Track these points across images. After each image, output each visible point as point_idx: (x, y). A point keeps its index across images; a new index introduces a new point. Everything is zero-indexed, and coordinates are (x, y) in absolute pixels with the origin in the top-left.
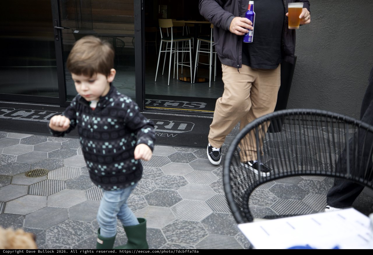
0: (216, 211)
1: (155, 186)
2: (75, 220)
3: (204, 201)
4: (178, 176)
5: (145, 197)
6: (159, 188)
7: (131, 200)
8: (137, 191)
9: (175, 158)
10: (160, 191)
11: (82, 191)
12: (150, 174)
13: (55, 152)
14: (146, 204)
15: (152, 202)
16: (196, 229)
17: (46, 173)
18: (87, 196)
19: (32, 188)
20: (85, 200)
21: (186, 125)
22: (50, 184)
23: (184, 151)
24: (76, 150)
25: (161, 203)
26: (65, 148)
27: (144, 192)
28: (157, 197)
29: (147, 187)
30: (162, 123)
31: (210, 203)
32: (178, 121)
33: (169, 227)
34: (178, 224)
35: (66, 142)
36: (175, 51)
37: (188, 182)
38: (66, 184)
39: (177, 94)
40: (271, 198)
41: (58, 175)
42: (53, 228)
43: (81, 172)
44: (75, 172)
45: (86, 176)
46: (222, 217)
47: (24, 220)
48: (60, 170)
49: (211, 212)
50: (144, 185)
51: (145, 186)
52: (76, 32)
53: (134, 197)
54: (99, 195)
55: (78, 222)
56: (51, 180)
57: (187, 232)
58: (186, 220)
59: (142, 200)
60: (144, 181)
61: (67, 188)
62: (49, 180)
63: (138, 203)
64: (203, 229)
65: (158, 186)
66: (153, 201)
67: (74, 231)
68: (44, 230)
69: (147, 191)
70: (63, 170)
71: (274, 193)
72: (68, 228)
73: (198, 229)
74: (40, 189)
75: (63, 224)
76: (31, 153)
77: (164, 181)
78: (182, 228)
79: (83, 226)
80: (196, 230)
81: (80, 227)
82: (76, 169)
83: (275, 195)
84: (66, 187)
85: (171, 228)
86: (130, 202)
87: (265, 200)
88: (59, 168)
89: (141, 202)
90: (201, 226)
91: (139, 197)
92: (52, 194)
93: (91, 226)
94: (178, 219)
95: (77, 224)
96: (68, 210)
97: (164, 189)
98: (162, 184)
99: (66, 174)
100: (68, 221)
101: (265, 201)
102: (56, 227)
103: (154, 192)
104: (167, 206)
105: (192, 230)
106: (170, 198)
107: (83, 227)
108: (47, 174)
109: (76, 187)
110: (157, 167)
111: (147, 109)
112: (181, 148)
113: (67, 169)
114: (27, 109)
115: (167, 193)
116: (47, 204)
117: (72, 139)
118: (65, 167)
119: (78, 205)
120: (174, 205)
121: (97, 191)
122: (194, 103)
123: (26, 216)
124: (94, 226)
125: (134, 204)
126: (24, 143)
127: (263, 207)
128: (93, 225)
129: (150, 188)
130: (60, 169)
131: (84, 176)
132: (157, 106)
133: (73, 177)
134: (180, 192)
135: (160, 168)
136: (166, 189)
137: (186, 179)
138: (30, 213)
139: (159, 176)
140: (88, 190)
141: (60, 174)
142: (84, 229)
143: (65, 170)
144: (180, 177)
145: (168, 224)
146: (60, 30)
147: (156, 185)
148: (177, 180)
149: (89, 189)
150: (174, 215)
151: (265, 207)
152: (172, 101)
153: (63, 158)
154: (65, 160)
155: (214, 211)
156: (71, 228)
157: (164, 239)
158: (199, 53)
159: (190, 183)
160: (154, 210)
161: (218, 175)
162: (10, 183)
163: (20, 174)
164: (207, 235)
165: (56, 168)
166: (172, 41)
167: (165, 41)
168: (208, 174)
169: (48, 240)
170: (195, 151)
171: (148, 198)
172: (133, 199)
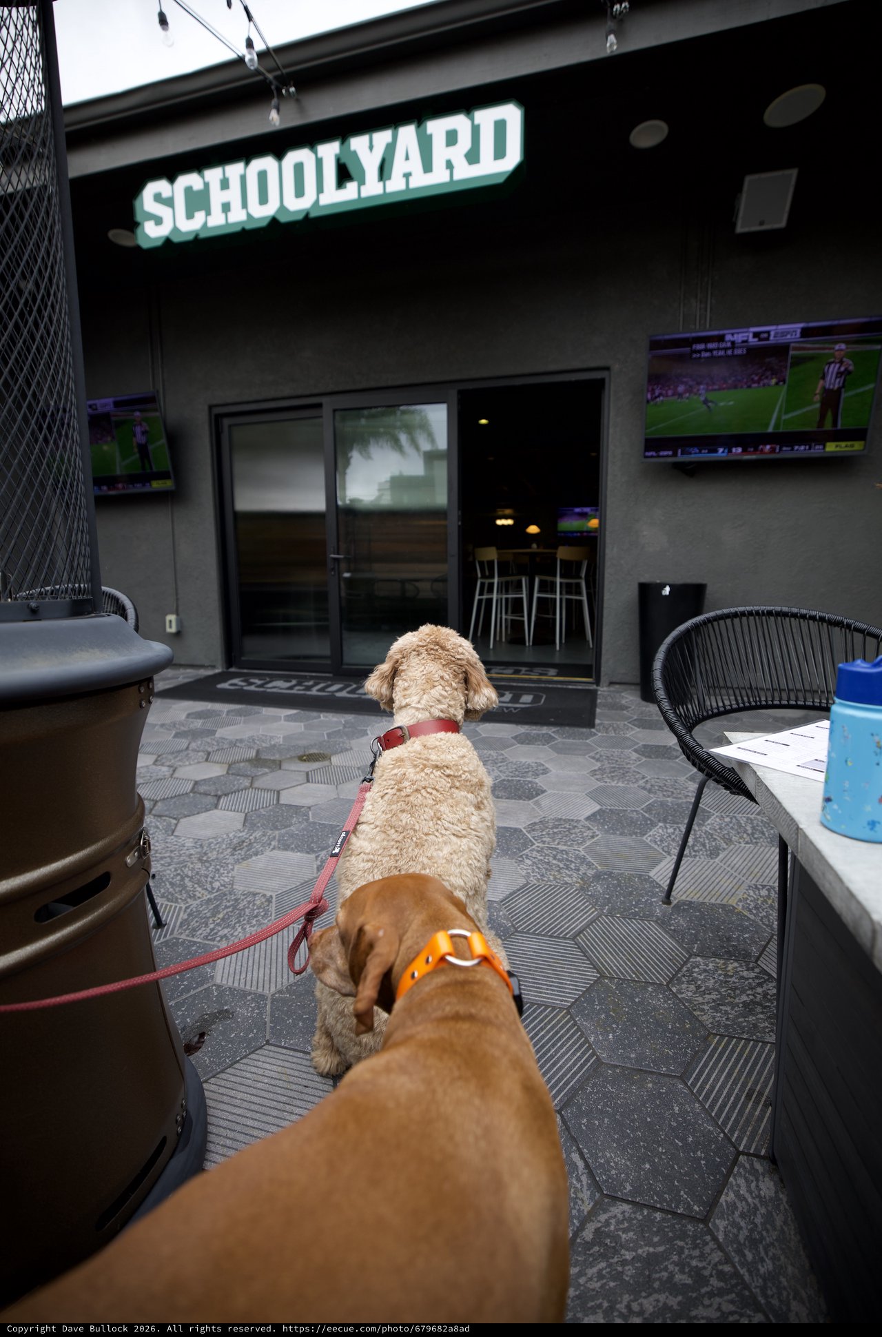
0: (606, 806)
3: (584, 794)
4: (534, 762)
6: (507, 777)
9: (522, 740)
10: (508, 781)
13: (335, 732)
15: (500, 795)
17: (329, 758)
19: (312, 776)
22: (338, 771)
23: (535, 730)
24: (367, 730)
25: (514, 796)
26: (349, 727)
28: (507, 789)
31: (594, 795)
32: (518, 692)
33: (533, 827)
34: (548, 822)
36: (500, 596)
37: (552, 769)
38: (360, 771)
41: (346, 760)
46: (618, 814)
47: (310, 813)
48: (348, 754)
49: (598, 807)
52: (347, 575)
56: (337, 766)
57: (564, 831)
58: (559, 817)
62: (334, 766)
64: (589, 829)
65: (505, 775)
66: (502, 794)
70: (353, 753)
73: (582, 828)
74: (324, 777)
76: (302, 733)
77: (512, 768)
78: (556, 827)
80: (579, 830)
85: (537, 827)
87: (682, 792)
88: (345, 751)
90: (586, 826)
92: (344, 782)
94: (546, 816)
97: (515, 779)
98: (511, 773)
99: (357, 758)
103: (498, 782)
104: (524, 800)
105: (572, 830)
106: (527, 789)
110: (496, 751)
112: (529, 726)
113: (358, 752)
114: (287, 679)
115: (522, 784)
116: (338, 794)
118: (354, 751)
120: (536, 799)
122: (539, 670)
123: (312, 808)
126: (288, 721)
134: (540, 781)
135: (501, 752)
136: (518, 778)
137: (547, 765)
139: (504, 763)
141: (349, 758)
143: (356, 754)
144: (536, 763)
145: (533, 822)
146: (338, 560)
147: (499, 774)
148: (533, 768)
150: (539, 812)
153: (349, 739)
154: (353, 742)
155: (602, 806)
157: (530, 840)
158: (539, 599)
159: (554, 771)
160: (505, 805)
161: (598, 760)
162: (280, 768)
163: (291, 758)
164: (597, 835)
165: (342, 752)
166: (496, 580)
167: (483, 581)
168: (580, 759)
170: (554, 729)
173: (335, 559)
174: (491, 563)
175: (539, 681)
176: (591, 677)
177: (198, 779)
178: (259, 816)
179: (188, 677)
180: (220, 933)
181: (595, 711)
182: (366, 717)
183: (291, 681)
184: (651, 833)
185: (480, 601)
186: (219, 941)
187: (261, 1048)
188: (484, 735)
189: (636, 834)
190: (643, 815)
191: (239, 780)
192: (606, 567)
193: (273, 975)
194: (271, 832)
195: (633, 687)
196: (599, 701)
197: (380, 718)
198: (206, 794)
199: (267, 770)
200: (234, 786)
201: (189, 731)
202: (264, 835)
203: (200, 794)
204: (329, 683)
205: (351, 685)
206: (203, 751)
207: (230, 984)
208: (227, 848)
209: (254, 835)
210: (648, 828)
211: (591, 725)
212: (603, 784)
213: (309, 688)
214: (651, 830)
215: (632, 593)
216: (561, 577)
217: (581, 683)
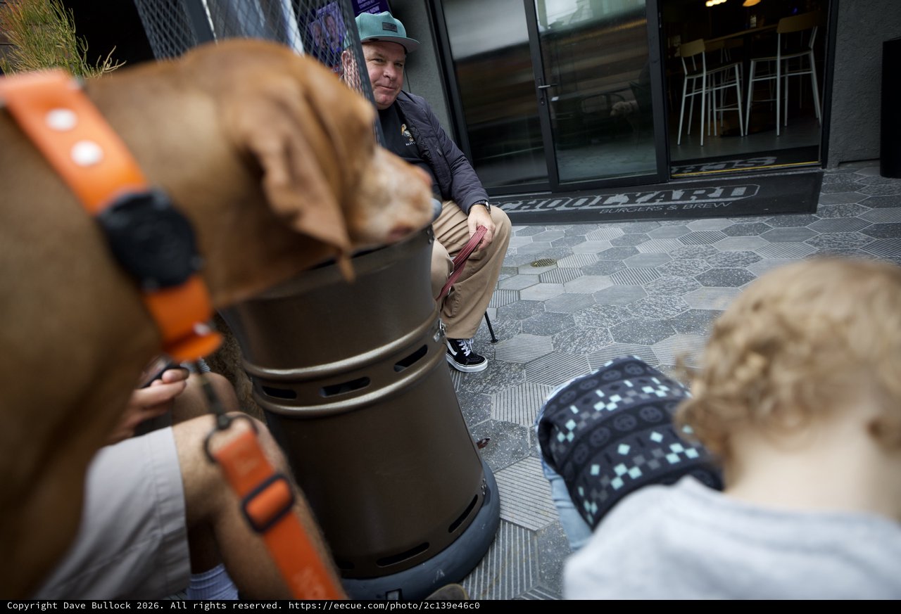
1: (708, 265)
2: (604, 304)
4: (743, 251)
5: (696, 278)
6: (716, 267)
7: (676, 282)
8: (682, 272)
9: (730, 232)
10: (718, 270)
11: (605, 277)
12: (697, 252)
13: (558, 240)
14: (699, 285)
15: (708, 283)
18: (614, 281)
19: (543, 277)
20: (612, 285)
21: (744, 189)
22: (563, 272)
23: (747, 221)
24: (584, 236)
25: (723, 283)
26: (570, 236)
27: (693, 273)
28: (714, 277)
29: (697, 268)
35: (569, 229)
36: (709, 90)
37: (762, 257)
38: (582, 271)
39: (720, 154)
41: (569, 263)
42: (580, 312)
43: (598, 258)
44: (589, 259)
45: (605, 261)
47: (544, 305)
50: (692, 265)
51: (693, 267)
52: (555, 99)
53: (678, 278)
54: (629, 279)
55: (609, 306)
56: (562, 268)
59: (693, 281)
60: (690, 261)
61: (585, 275)
62: (560, 268)
63: (687, 285)
65: (714, 265)
66: (710, 282)
68: (570, 314)
69: (696, 271)
70: (574, 257)
72: (598, 311)
74: (552, 277)
75: (591, 308)
76: (531, 244)
77: (721, 259)
81: (612, 310)
82: (590, 255)
84: (583, 274)
86: (674, 284)
88: (568, 256)
89: (692, 283)
91: (686, 279)
92: (569, 281)
93: (627, 309)
95: (609, 308)
96: (593, 295)
97: (724, 268)
98: (720, 263)
99: (578, 261)
100: (596, 305)
102: (583, 311)
103: (708, 272)
104: (733, 286)
106: (736, 277)
107: (617, 310)
108: (556, 263)
109: (596, 273)
110: (706, 244)
111: (675, 178)
112: (741, 218)
114: (514, 201)
115: (731, 272)
116: (565, 290)
117: (575, 225)
118: (575, 255)
119: (605, 290)
120: (745, 284)
121: (624, 276)
122: (754, 160)
123: (545, 302)
124: (631, 309)
125: (680, 286)
126: (519, 236)
128: (629, 308)
129: (701, 268)
130: (570, 257)
131: (603, 261)
132: (689, 172)
133: (589, 263)
134: (749, 269)
135: (711, 245)
136: (727, 267)
137: (758, 254)
138: (548, 299)
139: (713, 254)
140: (613, 276)
141: (571, 261)
142: (618, 312)
143: (577, 257)
144: (746, 252)
146: (545, 89)
148: (743, 257)
149: (613, 274)
152: (713, 163)
153: (570, 245)
154: (574, 247)
156: (602, 312)
158: (755, 84)
159: (765, 258)
160: (713, 291)
161: (816, 245)
162: (518, 274)
163: (525, 265)
165: (565, 256)
166: (704, 75)
167: (690, 77)
168: (797, 245)
169: (578, 323)
170: (768, 219)
171: (698, 278)
172: (679, 281)
173: (542, 89)
174: (698, 57)
175: (753, 172)
176: (817, 160)
178: (507, 310)
180: (491, 389)
181: (818, 195)
182: (584, 225)
183: (518, 203)
185: (688, 99)
186: (490, 394)
187: (526, 458)
188: (693, 231)
193: (530, 415)
194: (517, 321)
195: (871, 163)
196: (824, 184)
197: (595, 225)
199: (508, 276)
202: (512, 323)
204: (550, 200)
205: (569, 199)
207: (502, 420)
209: (505, 324)
211: (812, 209)
213: (533, 206)
216: (782, 53)
217: (804, 167)
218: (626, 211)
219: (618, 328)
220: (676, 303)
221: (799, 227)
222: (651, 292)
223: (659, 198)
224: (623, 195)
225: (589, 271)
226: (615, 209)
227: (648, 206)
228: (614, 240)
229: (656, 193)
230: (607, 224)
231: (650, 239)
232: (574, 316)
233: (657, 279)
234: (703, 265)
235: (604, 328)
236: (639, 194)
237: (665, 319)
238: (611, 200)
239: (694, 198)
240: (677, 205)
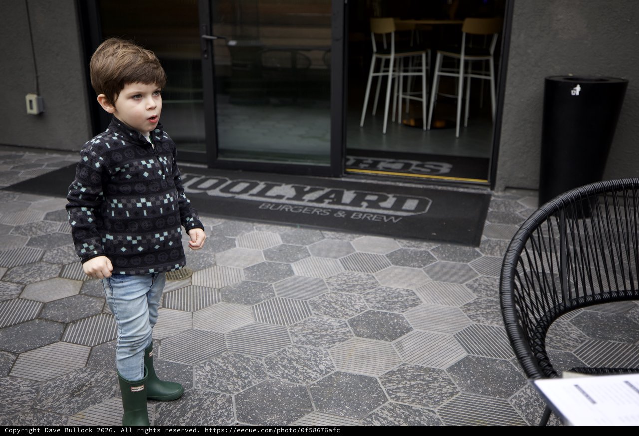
0: (473, 353)
1: (365, 305)
2: (236, 353)
3: (452, 335)
4: (404, 289)
5: (349, 322)
6: (373, 307)
7: (326, 326)
8: (335, 311)
9: (399, 259)
10: (374, 313)
11: (247, 307)
12: (356, 283)
14: (351, 334)
15: (361, 331)
16: (437, 382)
17: (189, 275)
18: (255, 315)
19: (169, 298)
20: (251, 321)
21: (417, 202)
22: (197, 293)
23: (414, 246)
24: (234, 239)
25: (377, 334)
26: (217, 235)
27: (348, 314)
28: (369, 324)
29: (353, 306)
30: (374, 198)
31: (463, 338)
32: (403, 195)
33: (391, 376)
34: (406, 371)
35: (219, 225)
36: (397, 74)
37: (423, 300)
38: (220, 294)
39: (399, 148)
40: (575, 336)
41: (208, 278)
42: (202, 363)
43: (244, 276)
44: (233, 276)
45: (251, 282)
46: (485, 365)
47: (160, 347)
49: (465, 354)
50: (348, 301)
51: (349, 304)
52: (232, 43)
53: (330, 320)
54: (274, 314)
55: (241, 356)
56: (196, 286)
57: (422, 384)
58: (420, 365)
59: (345, 327)
60: (346, 295)
61: (223, 301)
62: (193, 286)
63: (338, 332)
64: (450, 383)
65: (371, 305)
66: (363, 330)
67: (236, 370)
68: (190, 365)
69: (352, 311)
70: (215, 270)
71: (579, 327)
72: (227, 365)
73: (442, 381)
74: (181, 300)
75: (219, 358)
77: (380, 296)
78: (414, 378)
79: (250, 363)
80: (439, 383)
81: (244, 364)
82: (235, 270)
83: (581, 331)
84: (220, 299)
85: (394, 377)
86: (324, 329)
87: (562, 339)
88: (208, 267)
89: (343, 330)
90: (447, 378)
91: (339, 322)
92: (200, 309)
93: (262, 364)
94: (407, 362)
95: (241, 360)
96: (225, 335)
97: (381, 310)
98: (378, 302)
99: (219, 277)
100: (226, 354)
101: (564, 341)
102: (207, 363)
103: (364, 314)
104: (387, 340)
105: (431, 383)
106: (392, 325)
107: (250, 365)
108: (191, 276)
109: (237, 300)
110: (367, 272)
111: (349, 174)
112: (408, 241)
113: (221, 269)
115: (387, 318)
116: (192, 324)
117: (227, 221)
118: (218, 267)
119: (242, 329)
120: (400, 339)
121: (269, 308)
122: (430, 165)
123: (162, 341)
124: (268, 365)
125: (330, 332)
127: (560, 351)
128: (266, 363)
129: (357, 307)
130: (210, 270)
131: (249, 282)
132: (365, 169)
133: (231, 283)
134: (408, 316)
135: (373, 274)
136: (385, 311)
137: (418, 295)
138: (167, 338)
139: (372, 288)
140: (256, 306)
141: (210, 277)
142: (251, 368)
143: (218, 272)
144: (407, 290)
145: (390, 370)
146: (211, 41)
147: (366, 303)
148: (402, 297)
149: (257, 304)
150: (400, 356)
151: (563, 351)
152: (392, 160)
153: (214, 250)
154: (218, 255)
155: (469, 352)
156: (231, 365)
157: (384, 395)
158: (441, 77)
159: (425, 302)
160: (364, 345)
161: (475, 290)
164: (457, 392)
165: (204, 267)
166: (392, 57)
167: (380, 56)
168: (456, 288)
169: (197, 382)
170: (434, 247)
171: (354, 323)
172: (330, 324)
173: (208, 40)
174: (388, 36)
175: (428, 182)
176: (485, 178)
177: (47, 300)
178: (105, 352)
179: (53, 165)
181: (483, 223)
182: (237, 223)
184: (517, 394)
185: (375, 79)
188: (358, 251)
189: (500, 393)
190: (513, 368)
191: (91, 302)
192: (510, 58)
195: (532, 193)
196: (490, 210)
197: (250, 224)
198: (53, 321)
200: (85, 310)
201: (46, 236)
202: (106, 377)
203: (47, 320)
204: (203, 177)
205: (226, 180)
206: (58, 264)
208: (65, 393)
209: (95, 376)
210: (516, 386)
211: (475, 241)
212: (474, 323)
214: (518, 389)
215: (537, 89)
216: (466, 54)
217: (474, 185)
218: (289, 210)
219: (245, 395)
220: (321, 359)
221: (461, 263)
222: (296, 339)
223: (328, 198)
224: (289, 186)
225: (231, 295)
226: (277, 205)
227: (315, 207)
228: (269, 250)
229: (327, 190)
230: (265, 226)
231: (309, 255)
232: (194, 370)
233: (307, 318)
234: (361, 303)
235: (227, 395)
236: (308, 188)
237: (304, 384)
238: (275, 191)
239: (365, 204)
240: (347, 212)
